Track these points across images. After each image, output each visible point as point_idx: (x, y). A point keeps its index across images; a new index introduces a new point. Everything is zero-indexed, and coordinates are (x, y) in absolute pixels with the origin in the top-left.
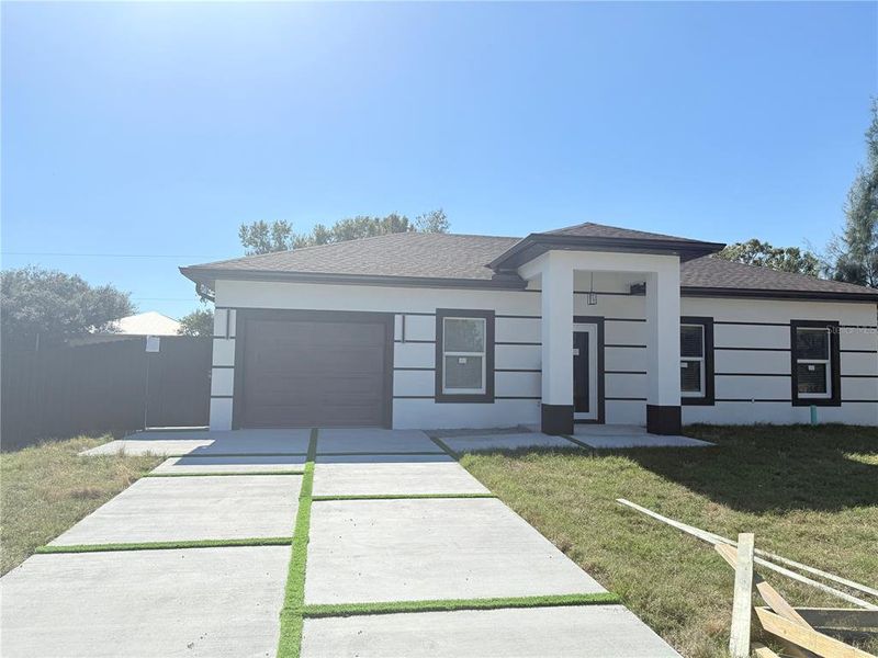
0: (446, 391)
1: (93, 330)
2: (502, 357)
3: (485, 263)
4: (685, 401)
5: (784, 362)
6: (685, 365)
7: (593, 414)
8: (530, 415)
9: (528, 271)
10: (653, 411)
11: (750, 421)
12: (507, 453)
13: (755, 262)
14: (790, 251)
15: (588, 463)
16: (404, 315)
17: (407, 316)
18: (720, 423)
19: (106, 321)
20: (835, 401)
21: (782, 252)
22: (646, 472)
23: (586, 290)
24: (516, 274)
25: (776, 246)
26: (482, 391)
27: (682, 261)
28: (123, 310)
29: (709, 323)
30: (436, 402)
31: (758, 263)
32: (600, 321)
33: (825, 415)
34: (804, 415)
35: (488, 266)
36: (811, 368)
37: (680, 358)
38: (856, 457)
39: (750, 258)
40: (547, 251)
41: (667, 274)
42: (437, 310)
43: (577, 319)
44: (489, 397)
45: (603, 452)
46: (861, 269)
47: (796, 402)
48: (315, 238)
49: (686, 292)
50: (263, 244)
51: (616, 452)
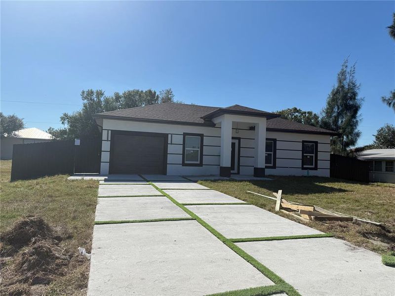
0: (186, 162)
1: (6, 135)
2: (206, 150)
3: (200, 117)
4: (267, 167)
5: (299, 155)
6: (267, 155)
7: (236, 171)
8: (216, 170)
9: (216, 121)
10: (256, 169)
11: (288, 174)
12: (212, 181)
13: (295, 116)
14: (308, 113)
15: (237, 183)
16: (172, 134)
17: (173, 135)
18: (277, 174)
19: (12, 131)
20: (316, 168)
21: (305, 113)
22: (254, 186)
23: (236, 128)
24: (211, 121)
25: (303, 110)
26: (198, 162)
27: (267, 119)
28: (20, 126)
29: (275, 140)
30: (183, 166)
31: (296, 117)
32: (239, 139)
33: (312, 173)
34: (305, 173)
35: (201, 118)
36: (308, 157)
37: (265, 152)
38: (317, 184)
39: (293, 115)
40: (224, 114)
41: (262, 124)
42: (184, 133)
43: (233, 138)
44: (201, 165)
45: (241, 181)
46: (329, 123)
47: (303, 168)
48: (114, 98)
49: (268, 130)
50: (91, 99)
51: (245, 181)
